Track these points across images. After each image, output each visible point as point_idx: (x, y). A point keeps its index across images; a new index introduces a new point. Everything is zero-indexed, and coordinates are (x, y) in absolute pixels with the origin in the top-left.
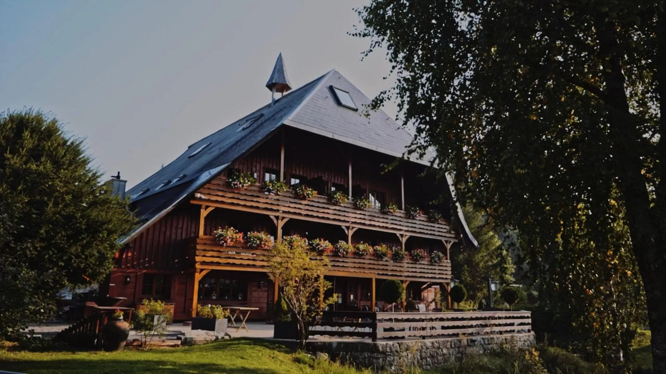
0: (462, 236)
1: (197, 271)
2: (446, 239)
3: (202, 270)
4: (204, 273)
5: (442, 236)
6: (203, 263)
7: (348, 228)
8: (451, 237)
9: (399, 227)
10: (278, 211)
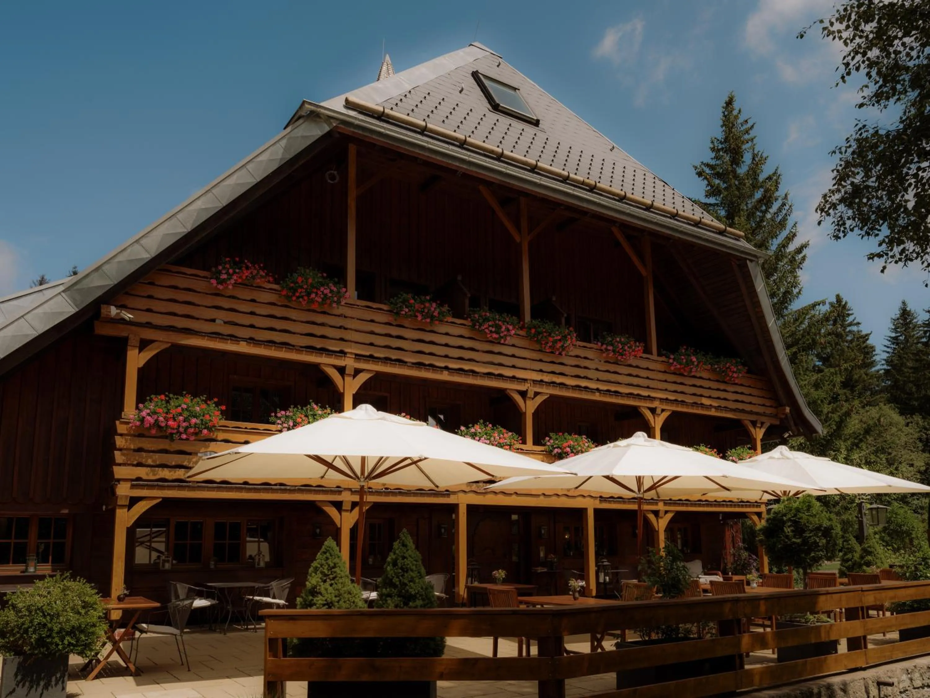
0: (788, 410)
1: (120, 502)
2: (753, 418)
3: (134, 501)
4: (141, 508)
5: (743, 411)
6: (137, 482)
7: (523, 394)
8: (764, 414)
9: (645, 393)
10: (343, 353)
